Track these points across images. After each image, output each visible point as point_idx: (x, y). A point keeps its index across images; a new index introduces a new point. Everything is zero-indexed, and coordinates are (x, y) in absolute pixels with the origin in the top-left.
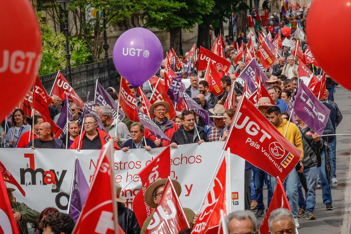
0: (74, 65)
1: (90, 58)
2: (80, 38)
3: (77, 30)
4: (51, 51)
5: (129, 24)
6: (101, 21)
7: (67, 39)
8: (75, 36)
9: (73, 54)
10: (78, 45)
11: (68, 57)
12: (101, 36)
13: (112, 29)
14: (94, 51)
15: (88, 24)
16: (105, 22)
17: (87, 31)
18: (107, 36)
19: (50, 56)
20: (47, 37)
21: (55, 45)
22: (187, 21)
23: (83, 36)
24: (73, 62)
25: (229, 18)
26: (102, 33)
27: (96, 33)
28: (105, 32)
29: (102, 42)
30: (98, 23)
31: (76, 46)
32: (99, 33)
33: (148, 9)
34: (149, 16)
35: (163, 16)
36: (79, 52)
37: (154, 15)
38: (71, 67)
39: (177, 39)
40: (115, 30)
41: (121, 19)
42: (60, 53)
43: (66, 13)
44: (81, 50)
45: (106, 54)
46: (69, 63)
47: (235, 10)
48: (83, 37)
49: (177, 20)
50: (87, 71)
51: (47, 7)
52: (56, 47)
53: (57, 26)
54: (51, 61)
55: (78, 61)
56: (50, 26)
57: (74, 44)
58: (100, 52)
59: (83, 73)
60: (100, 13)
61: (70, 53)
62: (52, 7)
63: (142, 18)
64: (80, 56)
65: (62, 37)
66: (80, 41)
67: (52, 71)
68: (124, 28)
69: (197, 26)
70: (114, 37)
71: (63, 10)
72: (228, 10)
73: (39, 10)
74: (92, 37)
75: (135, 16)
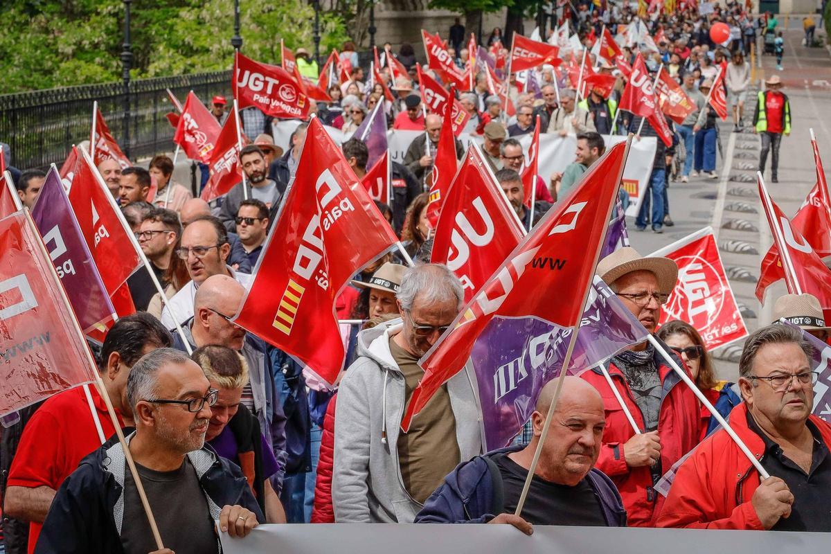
2: (335, 13)
3: (332, 4)
4: (294, 31)
5: (406, 1)
7: (317, 14)
8: (328, 12)
9: (324, 38)
10: (332, 25)
11: (317, 41)
12: (366, 14)
13: (383, 6)
14: (354, 35)
17: (346, 6)
18: (375, 16)
19: (291, 37)
20: (289, 8)
21: (299, 21)
23: (340, 11)
26: (368, 10)
27: (359, 10)
28: (372, 12)
29: (367, 24)
31: (329, 25)
32: (364, 11)
36: (333, 34)
38: (321, 56)
39: (475, 27)
40: (387, 9)
42: (306, 35)
44: (336, 32)
45: (372, 40)
46: (318, 49)
48: (341, 14)
52: (301, 25)
54: (293, 45)
57: (326, 22)
58: (363, 37)
61: (320, 35)
65: (309, 11)
66: (336, 19)
68: (399, 7)
69: (505, 9)
70: (385, 19)
74: (354, 16)
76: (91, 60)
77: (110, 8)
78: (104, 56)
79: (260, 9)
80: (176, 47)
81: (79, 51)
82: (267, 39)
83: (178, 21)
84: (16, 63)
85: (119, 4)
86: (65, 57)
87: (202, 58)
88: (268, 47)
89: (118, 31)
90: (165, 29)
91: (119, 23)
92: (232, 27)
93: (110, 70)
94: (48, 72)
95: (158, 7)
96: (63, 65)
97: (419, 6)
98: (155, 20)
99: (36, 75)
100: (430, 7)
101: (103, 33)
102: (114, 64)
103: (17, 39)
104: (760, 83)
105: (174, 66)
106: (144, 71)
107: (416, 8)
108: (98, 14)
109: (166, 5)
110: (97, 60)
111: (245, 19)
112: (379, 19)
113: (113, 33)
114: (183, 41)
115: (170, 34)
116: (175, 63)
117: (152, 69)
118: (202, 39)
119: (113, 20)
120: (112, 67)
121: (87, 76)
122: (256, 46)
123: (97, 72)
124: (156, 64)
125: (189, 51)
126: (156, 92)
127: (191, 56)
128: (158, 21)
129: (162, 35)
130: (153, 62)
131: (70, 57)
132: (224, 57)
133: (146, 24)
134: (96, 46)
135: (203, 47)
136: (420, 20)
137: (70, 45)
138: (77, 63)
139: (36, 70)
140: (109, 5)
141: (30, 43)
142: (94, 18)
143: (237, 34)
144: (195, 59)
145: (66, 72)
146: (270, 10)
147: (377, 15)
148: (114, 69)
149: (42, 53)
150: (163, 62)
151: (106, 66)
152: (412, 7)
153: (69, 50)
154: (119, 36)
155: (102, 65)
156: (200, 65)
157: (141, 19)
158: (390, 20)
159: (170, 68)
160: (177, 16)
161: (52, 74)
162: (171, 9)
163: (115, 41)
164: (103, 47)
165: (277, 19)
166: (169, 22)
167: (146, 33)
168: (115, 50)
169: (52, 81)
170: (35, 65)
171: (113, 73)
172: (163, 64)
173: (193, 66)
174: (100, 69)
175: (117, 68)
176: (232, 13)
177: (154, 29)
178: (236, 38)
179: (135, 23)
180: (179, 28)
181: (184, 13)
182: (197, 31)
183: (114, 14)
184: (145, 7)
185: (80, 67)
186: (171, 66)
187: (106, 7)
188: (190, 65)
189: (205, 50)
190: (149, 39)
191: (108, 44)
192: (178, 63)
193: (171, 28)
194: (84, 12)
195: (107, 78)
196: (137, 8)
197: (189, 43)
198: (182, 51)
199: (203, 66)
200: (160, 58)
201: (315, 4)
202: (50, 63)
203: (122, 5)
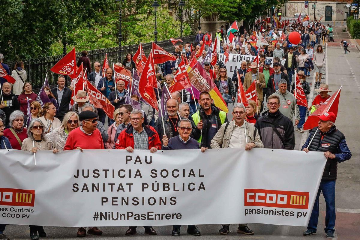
0: (184, 36)
1: (191, 33)
2: (187, 23)
3: (186, 20)
4: (174, 28)
5: (211, 18)
6: (198, 16)
7: (182, 23)
8: (185, 22)
9: (184, 30)
10: (187, 26)
11: (182, 32)
12: (197, 23)
13: (203, 20)
14: (194, 29)
15: (192, 17)
16: (200, 16)
17: (191, 20)
19: (173, 31)
21: (176, 25)
22: (238, 18)
23: (189, 22)
24: (183, 34)
25: (258, 18)
26: (198, 21)
27: (195, 21)
28: (199, 22)
29: (198, 26)
30: (196, 16)
31: (185, 27)
32: (197, 22)
33: (220, 11)
34: (221, 15)
35: (227, 15)
36: (187, 30)
37: (223, 14)
40: (204, 21)
41: (207, 15)
42: (178, 30)
43: (182, 10)
44: (188, 29)
46: (182, 34)
47: (261, 14)
48: (189, 23)
49: (234, 17)
50: (190, 39)
51: (173, 7)
52: (176, 27)
53: (177, 17)
54: (174, 33)
55: (186, 34)
56: (174, 17)
57: (184, 26)
58: (196, 30)
59: (188, 40)
60: (197, 12)
62: (175, 8)
63: (217, 16)
64: (187, 32)
65: (179, 22)
66: (188, 25)
68: (208, 20)
70: (203, 24)
71: (180, 10)
72: (258, 14)
73: (169, 9)
74: (193, 23)
75: (214, 15)
76: (108, 38)
77: (113, 21)
78: (112, 37)
80: (136, 34)
81: (104, 35)
82: (164, 31)
84: (84, 39)
85: (116, 20)
86: (99, 38)
87: (144, 38)
88: (164, 34)
90: (132, 28)
91: (117, 26)
92: (154, 28)
94: (94, 42)
95: (130, 21)
96: (99, 40)
97: (215, 19)
98: (129, 25)
99: (90, 43)
100: (218, 20)
101: (111, 30)
102: (115, 39)
103: (84, 32)
104: (326, 44)
105: (135, 40)
106: (125, 42)
107: (214, 20)
108: (110, 23)
109: (132, 20)
110: (110, 38)
113: (115, 29)
114: (138, 32)
116: (135, 39)
117: (128, 41)
118: (144, 32)
119: (115, 25)
121: (106, 44)
123: (109, 42)
124: (129, 40)
125: (139, 35)
126: (130, 50)
127: (141, 37)
128: (130, 26)
129: (131, 30)
130: (129, 39)
131: (102, 37)
132: (151, 37)
133: (126, 27)
134: (109, 34)
135: (144, 34)
136: (216, 23)
137: (100, 34)
138: (103, 39)
141: (88, 33)
142: (108, 24)
143: (156, 30)
145: (100, 42)
146: (164, 22)
147: (201, 22)
148: (115, 41)
149: (92, 36)
150: (132, 39)
151: (112, 40)
154: (117, 30)
157: (124, 25)
158: (205, 24)
159: (134, 41)
160: (136, 24)
161: (95, 43)
162: (134, 21)
163: (116, 32)
164: (112, 34)
165: (167, 25)
166: (133, 26)
167: (126, 29)
168: (116, 35)
169: (95, 45)
170: (89, 40)
171: (115, 42)
172: (132, 40)
173: (141, 40)
174: (111, 41)
175: (116, 40)
176: (154, 23)
177: (128, 28)
178: (155, 31)
179: (122, 26)
180: (137, 28)
181: (138, 23)
182: (143, 29)
183: (115, 23)
184: (125, 21)
185: (104, 40)
186: (134, 40)
187: (112, 21)
188: (140, 40)
189: (145, 35)
190: (127, 31)
191: (113, 33)
192: (136, 39)
193: (134, 28)
194: (105, 23)
195: (113, 44)
196: (123, 21)
197: (140, 33)
198: (138, 35)
199: (145, 41)
200: (130, 38)
201: (181, 20)
202: (95, 39)
203: (117, 20)
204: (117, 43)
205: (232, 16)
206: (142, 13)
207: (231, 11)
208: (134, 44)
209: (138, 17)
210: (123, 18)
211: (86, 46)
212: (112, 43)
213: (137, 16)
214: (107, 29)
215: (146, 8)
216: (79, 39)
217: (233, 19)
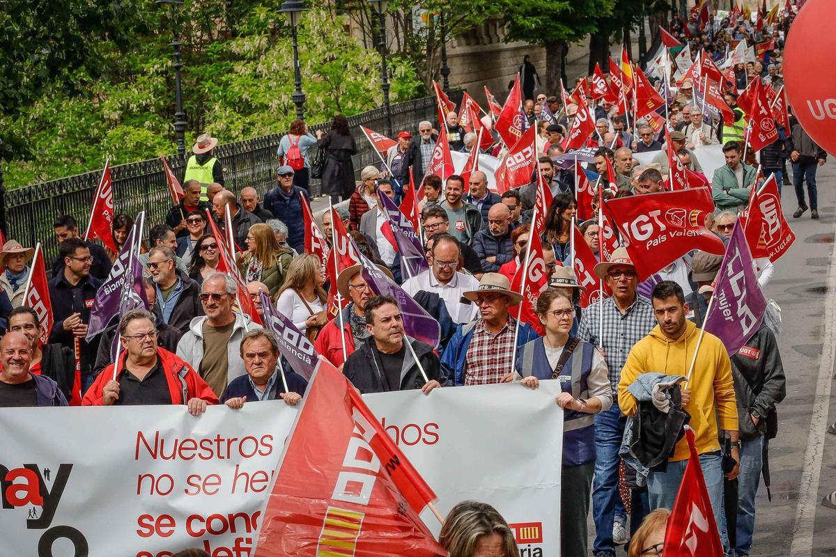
0: (396, 100)
1: (420, 89)
2: (404, 58)
3: (399, 46)
4: (359, 79)
5: (481, 35)
6: (437, 32)
7: (384, 59)
8: (396, 55)
9: (393, 83)
10: (402, 69)
11: (386, 88)
12: (437, 54)
13: (455, 43)
14: (426, 78)
15: (417, 36)
16: (444, 32)
17: (415, 47)
18: (447, 54)
19: (357, 87)
20: (353, 56)
21: (365, 68)
22: (574, 29)
23: (409, 54)
24: (393, 95)
25: (639, 24)
26: (439, 49)
27: (429, 50)
28: (444, 50)
29: (439, 65)
30: (432, 34)
31: (398, 70)
32: (435, 50)
33: (511, 11)
34: (513, 23)
35: (536, 22)
36: (403, 79)
37: (521, 21)
38: (391, 104)
39: (558, 59)
40: (459, 45)
41: (468, 27)
42: (373, 82)
43: (382, 17)
44: (406, 77)
45: (446, 83)
46: (387, 97)
47: (649, 12)
48: (409, 57)
49: (557, 29)
50: (415, 110)
51: (353, 8)
52: (366, 72)
53: (367, 39)
54: (360, 95)
55: (401, 94)
56: (357, 37)
57: (395, 67)
58: (436, 79)
59: (409, 114)
60: (436, 17)
61: (389, 82)
62: (360, 9)
63: (502, 26)
64: (405, 87)
65: (375, 57)
66: (405, 63)
67: (361, 110)
68: (473, 41)
69: (588, 37)
70: (457, 56)
71: (377, 14)
72: (638, 11)
73: (338, 14)
74: (424, 57)
75: (491, 22)
76: (141, 125)
77: (156, 67)
78: (154, 119)
79: (321, 58)
80: (233, 105)
81: (127, 115)
82: (331, 90)
83: (234, 76)
84: (60, 132)
85: (167, 62)
86: (113, 124)
87: (261, 115)
88: (333, 98)
89: (169, 91)
90: (219, 85)
91: (169, 81)
92: (292, 80)
93: (161, 135)
94: (96, 140)
95: (211, 63)
96: (110, 132)
97: (495, 39)
98: (207, 75)
99: (82, 145)
100: (506, 41)
101: (151, 95)
102: (166, 126)
103: (58, 108)
105: (232, 126)
107: (491, 42)
108: (144, 74)
109: (218, 59)
110: (147, 123)
111: (306, 71)
112: (453, 57)
113: (162, 93)
114: (240, 98)
115: (224, 89)
116: (232, 123)
118: (260, 95)
119: (161, 79)
120: (163, 132)
121: (137, 143)
122: (319, 100)
123: (147, 137)
124: (213, 126)
125: (245, 108)
127: (250, 113)
128: (211, 77)
129: (217, 92)
130: (210, 122)
131: (119, 122)
132: (286, 113)
133: (198, 82)
134: (145, 109)
135: (261, 104)
136: (498, 52)
137: (115, 110)
138: (126, 129)
139: (82, 140)
140: (156, 63)
141: (73, 110)
142: (140, 78)
143: (299, 90)
144: (254, 116)
145: (114, 140)
146: (332, 59)
147: (449, 52)
148: (166, 133)
149: (86, 120)
151: (156, 130)
152: (486, 39)
153: (115, 116)
154: (170, 97)
155: (153, 129)
156: (260, 123)
157: (193, 76)
158: (463, 56)
159: (228, 129)
160: (231, 71)
161: (99, 142)
162: (224, 63)
163: (165, 102)
164: (152, 109)
165: (341, 67)
166: (223, 78)
167: (199, 91)
168: (166, 112)
169: (100, 150)
170: (79, 134)
171: (165, 137)
172: (220, 125)
173: (252, 124)
174: (150, 134)
175: (169, 131)
176: (291, 64)
177: (207, 86)
178: (298, 94)
179: (186, 81)
180: (234, 84)
181: (239, 67)
182: (255, 87)
183: (162, 73)
184: (195, 63)
185: (129, 133)
186: (228, 126)
187: (153, 66)
188: (249, 124)
189: (265, 107)
190: (202, 97)
191: (157, 105)
192: (236, 123)
193: (227, 84)
194: (129, 73)
195: (159, 143)
196: (188, 65)
197: (247, 100)
198: (239, 108)
199: (264, 125)
200: (215, 119)
201: (381, 48)
202: (96, 131)
203: (170, 63)
204: (173, 139)
205: (552, 24)
206: (251, 34)
207: (548, 10)
208: (230, 138)
209: (236, 46)
210: (187, 56)
211: (69, 156)
212: (156, 141)
213: (233, 44)
214: (137, 95)
215: (262, 16)
216: (43, 132)
217: (555, 33)
